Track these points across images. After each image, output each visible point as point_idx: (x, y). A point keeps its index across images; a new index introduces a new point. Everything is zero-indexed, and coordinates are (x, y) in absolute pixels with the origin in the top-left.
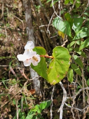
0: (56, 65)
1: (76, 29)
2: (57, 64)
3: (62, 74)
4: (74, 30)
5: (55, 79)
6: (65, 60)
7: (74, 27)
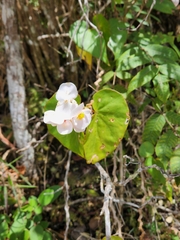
0: (99, 125)
1: (115, 48)
2: (102, 123)
3: (110, 143)
4: (112, 49)
5: (97, 152)
6: (118, 117)
7: (111, 44)
